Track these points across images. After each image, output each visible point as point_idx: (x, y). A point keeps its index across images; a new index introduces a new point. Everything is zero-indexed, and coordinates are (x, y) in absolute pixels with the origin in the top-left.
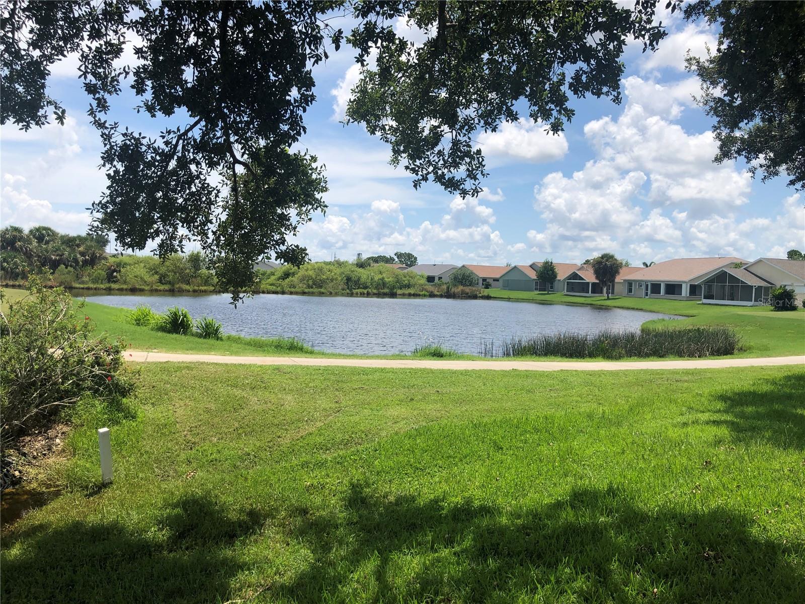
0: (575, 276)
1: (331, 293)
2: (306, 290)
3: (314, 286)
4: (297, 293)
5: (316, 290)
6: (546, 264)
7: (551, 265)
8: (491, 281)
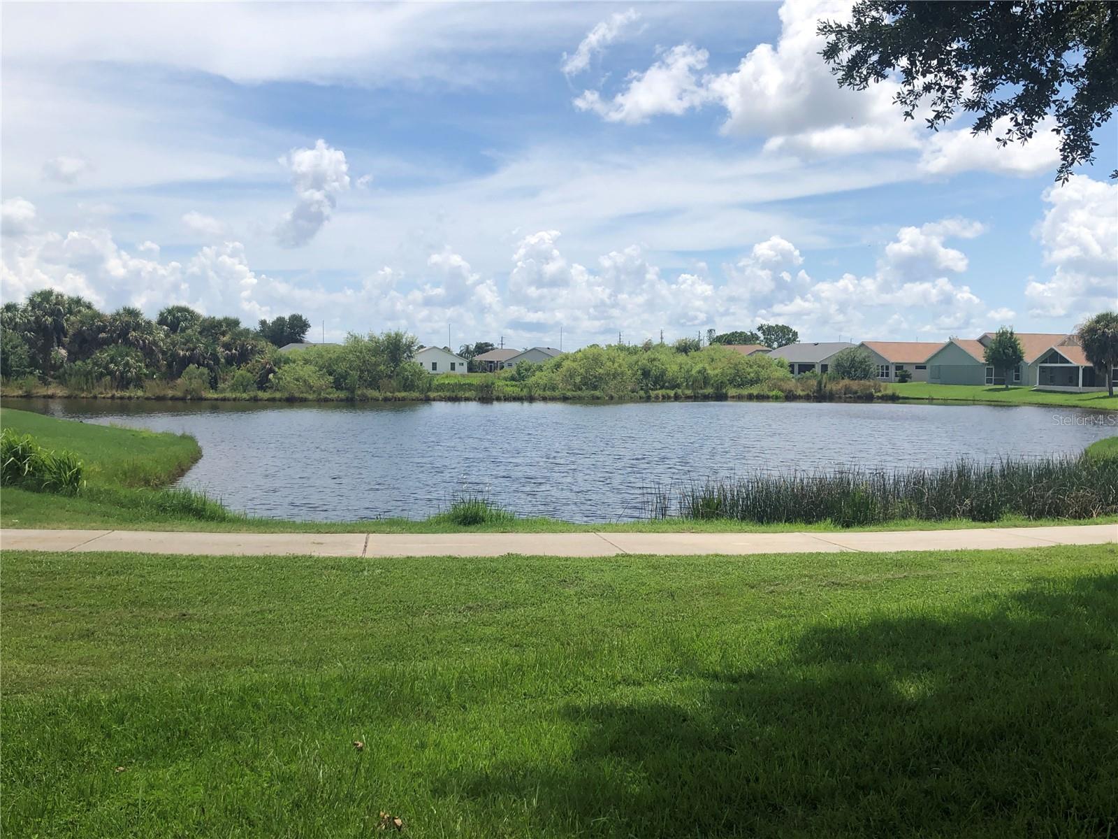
0: (1053, 356)
1: (612, 398)
2: (569, 394)
3: (584, 388)
4: (553, 399)
5: (586, 393)
6: (1002, 335)
7: (1011, 338)
8: (911, 370)
